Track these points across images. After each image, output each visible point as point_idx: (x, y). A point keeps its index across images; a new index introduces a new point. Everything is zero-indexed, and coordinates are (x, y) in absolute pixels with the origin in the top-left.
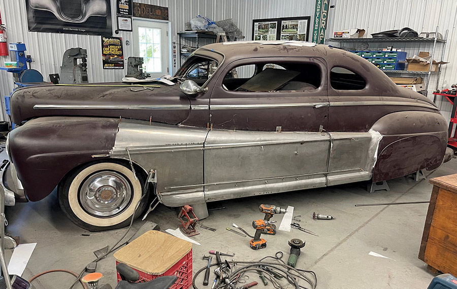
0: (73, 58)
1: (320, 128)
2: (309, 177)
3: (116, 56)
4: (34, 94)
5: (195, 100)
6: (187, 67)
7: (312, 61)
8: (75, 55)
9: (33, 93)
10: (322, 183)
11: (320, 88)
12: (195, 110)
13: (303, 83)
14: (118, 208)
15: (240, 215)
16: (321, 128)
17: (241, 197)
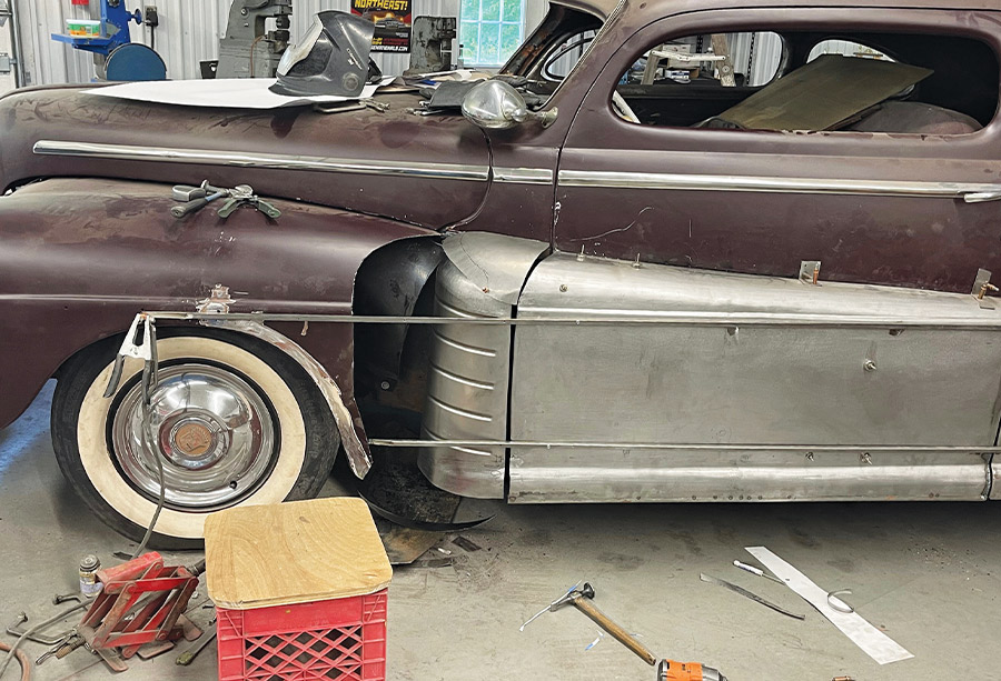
0: (253, 15)
1: (979, 281)
2: (915, 458)
3: (389, 15)
4: (41, 109)
5: (510, 149)
6: (544, 42)
7: (967, 24)
8: (260, 8)
9: (38, 105)
10: (966, 486)
11: (990, 130)
12: (504, 185)
13: (931, 109)
14: (234, 484)
15: (639, 561)
16: (983, 278)
17: (641, 501)
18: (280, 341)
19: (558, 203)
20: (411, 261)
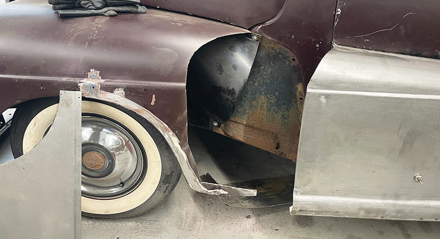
14: (122, 184)
17: (384, 219)
18: (137, 108)
19: (339, 10)
20: (231, 50)
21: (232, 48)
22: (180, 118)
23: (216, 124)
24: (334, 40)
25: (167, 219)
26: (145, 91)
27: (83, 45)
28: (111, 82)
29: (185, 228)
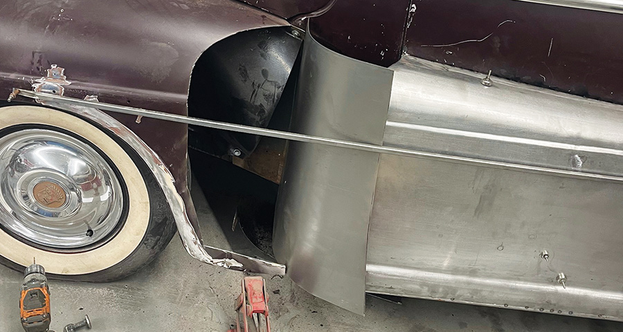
14: (90, 233)
17: (455, 301)
18: (115, 126)
19: (414, 5)
20: (261, 48)
21: (263, 46)
22: (176, 146)
23: (237, 154)
24: (405, 48)
25: (155, 288)
26: (129, 101)
27: (43, 29)
28: (79, 85)
29: (182, 301)
